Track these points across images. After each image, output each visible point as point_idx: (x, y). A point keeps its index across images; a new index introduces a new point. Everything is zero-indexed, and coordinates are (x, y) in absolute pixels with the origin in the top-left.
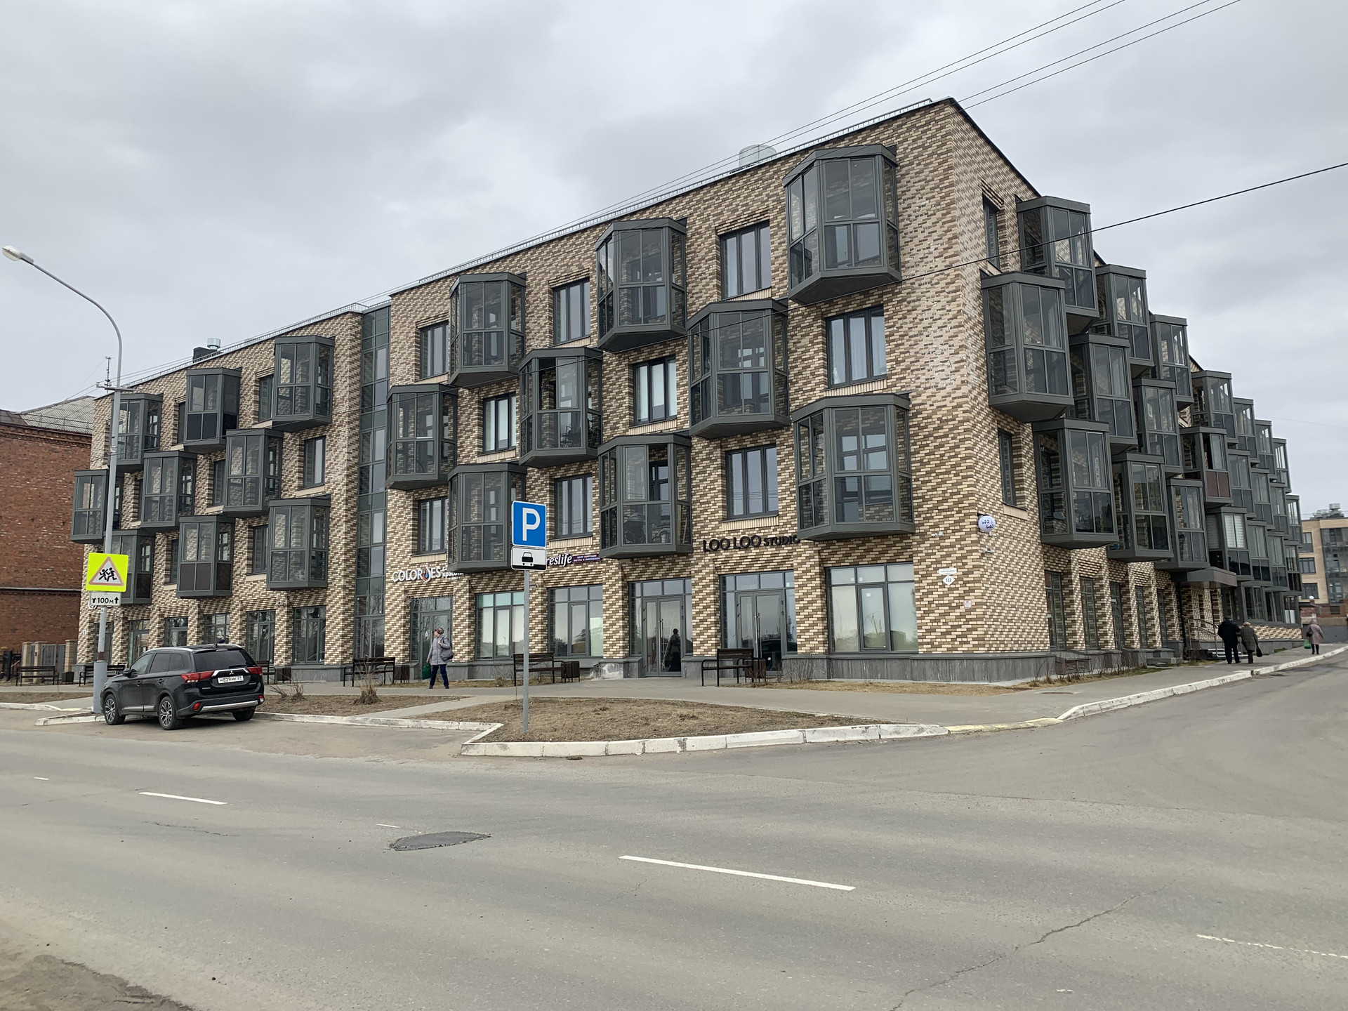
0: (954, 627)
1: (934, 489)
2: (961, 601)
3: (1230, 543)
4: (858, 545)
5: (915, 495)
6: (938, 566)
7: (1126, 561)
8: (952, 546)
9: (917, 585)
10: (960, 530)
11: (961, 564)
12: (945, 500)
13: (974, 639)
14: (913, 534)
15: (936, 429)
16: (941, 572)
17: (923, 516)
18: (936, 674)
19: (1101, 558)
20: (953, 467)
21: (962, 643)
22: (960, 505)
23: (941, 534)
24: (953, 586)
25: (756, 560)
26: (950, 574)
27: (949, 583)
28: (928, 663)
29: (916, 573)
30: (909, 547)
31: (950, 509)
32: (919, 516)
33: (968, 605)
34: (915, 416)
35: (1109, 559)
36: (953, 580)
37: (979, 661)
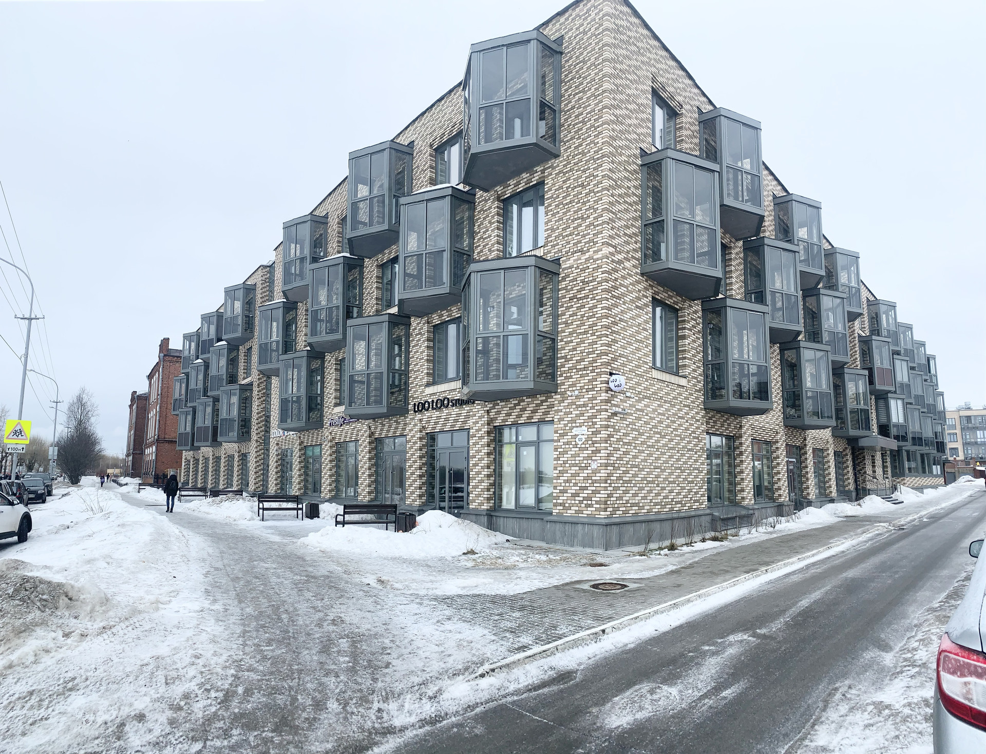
0: (583, 489)
1: (574, 349)
2: (589, 462)
3: (894, 419)
4: (516, 405)
5: (559, 355)
6: (574, 425)
7: (805, 428)
8: (585, 405)
9: (556, 444)
10: (592, 389)
11: (590, 424)
12: (583, 360)
13: (597, 503)
14: (556, 392)
15: (579, 291)
16: (575, 431)
17: (564, 375)
18: (563, 538)
19: (778, 425)
20: (591, 326)
21: (588, 506)
22: (594, 365)
23: (577, 392)
24: (583, 446)
25: (447, 419)
26: (582, 432)
27: (580, 443)
28: (558, 526)
29: (556, 432)
30: (551, 406)
31: (585, 368)
32: (561, 375)
33: (594, 466)
34: (564, 279)
35: (786, 426)
36: (584, 440)
37: (597, 527)
